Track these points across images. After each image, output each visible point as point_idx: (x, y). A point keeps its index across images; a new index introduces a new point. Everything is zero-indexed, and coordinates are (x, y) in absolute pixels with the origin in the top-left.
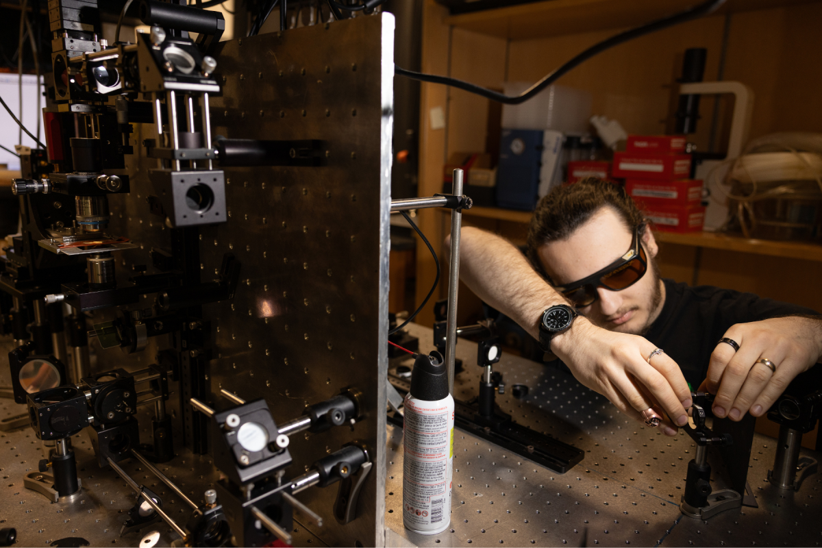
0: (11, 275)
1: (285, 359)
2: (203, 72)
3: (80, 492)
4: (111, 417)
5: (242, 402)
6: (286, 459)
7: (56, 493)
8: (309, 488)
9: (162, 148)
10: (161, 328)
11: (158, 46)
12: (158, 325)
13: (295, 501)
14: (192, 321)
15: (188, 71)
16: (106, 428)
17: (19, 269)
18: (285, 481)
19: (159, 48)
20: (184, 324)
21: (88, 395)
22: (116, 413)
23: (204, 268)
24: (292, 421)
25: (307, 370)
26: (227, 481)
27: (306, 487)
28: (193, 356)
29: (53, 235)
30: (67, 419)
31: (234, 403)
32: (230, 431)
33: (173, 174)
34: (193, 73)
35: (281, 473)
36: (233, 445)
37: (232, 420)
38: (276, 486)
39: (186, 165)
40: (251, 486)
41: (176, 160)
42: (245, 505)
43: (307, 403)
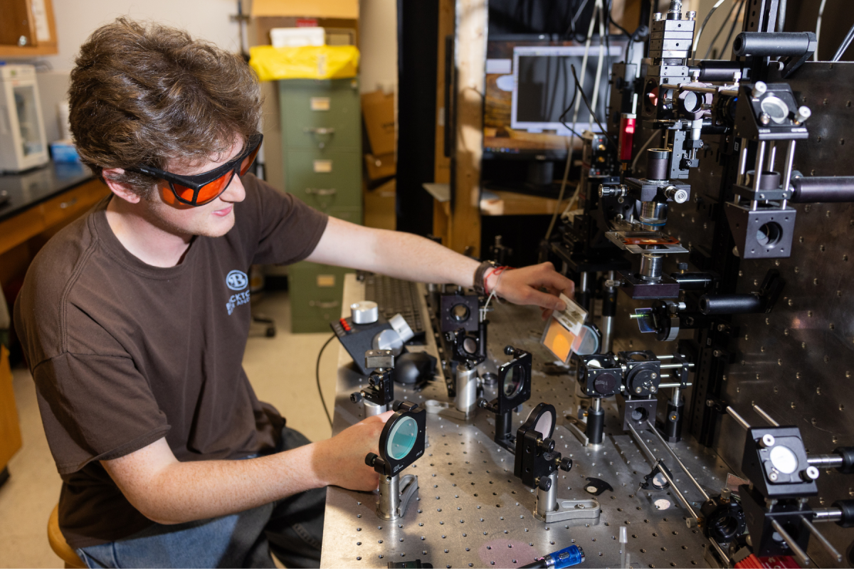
0: (567, 246)
1: (818, 388)
2: (794, 120)
3: (603, 445)
4: (639, 392)
5: (777, 425)
6: (812, 488)
7: (587, 439)
8: (828, 523)
9: (742, 187)
10: (692, 324)
11: (758, 98)
12: (690, 321)
13: (815, 530)
14: (721, 324)
15: (779, 121)
16: (632, 399)
17: (575, 243)
18: (806, 507)
19: (758, 100)
20: (713, 323)
21: (624, 368)
22: (643, 389)
23: (743, 276)
24: (822, 455)
25: (842, 407)
26: (751, 488)
27: (826, 520)
28: (716, 356)
29: (617, 228)
30: (607, 384)
31: (767, 423)
32: (763, 448)
33: (750, 212)
34: (785, 122)
35: (804, 500)
36: (765, 461)
37: (768, 438)
38: (797, 509)
39: (762, 205)
40: (774, 502)
41: (754, 200)
42: (766, 514)
43: (836, 439)
